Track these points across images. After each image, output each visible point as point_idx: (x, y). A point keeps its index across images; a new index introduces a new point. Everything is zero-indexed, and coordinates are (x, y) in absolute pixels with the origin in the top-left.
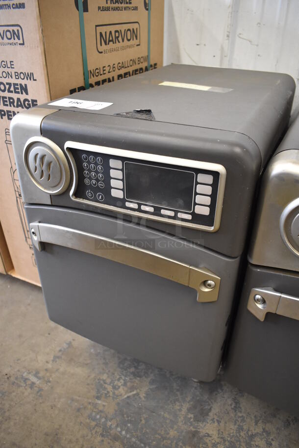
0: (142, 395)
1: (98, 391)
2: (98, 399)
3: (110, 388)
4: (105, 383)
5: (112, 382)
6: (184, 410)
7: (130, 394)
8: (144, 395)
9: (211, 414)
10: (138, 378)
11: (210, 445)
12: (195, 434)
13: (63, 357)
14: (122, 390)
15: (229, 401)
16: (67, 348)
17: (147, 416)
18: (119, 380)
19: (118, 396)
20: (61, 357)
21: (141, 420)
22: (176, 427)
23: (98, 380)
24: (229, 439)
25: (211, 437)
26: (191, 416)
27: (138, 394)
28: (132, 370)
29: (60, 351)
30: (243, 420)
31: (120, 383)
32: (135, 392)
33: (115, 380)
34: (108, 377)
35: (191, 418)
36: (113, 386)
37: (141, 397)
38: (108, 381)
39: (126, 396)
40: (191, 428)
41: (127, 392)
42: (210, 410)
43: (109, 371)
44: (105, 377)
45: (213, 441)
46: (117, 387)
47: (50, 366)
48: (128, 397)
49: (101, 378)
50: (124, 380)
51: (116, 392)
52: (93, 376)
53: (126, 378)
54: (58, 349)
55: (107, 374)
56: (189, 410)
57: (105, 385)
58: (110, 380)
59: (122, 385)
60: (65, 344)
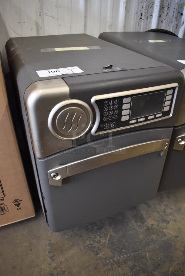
0: (113, 234)
1: (94, 252)
2: (98, 255)
3: (96, 245)
4: (92, 245)
5: (94, 242)
6: (134, 224)
7: (108, 238)
8: (114, 233)
9: (144, 216)
10: (103, 229)
11: (157, 227)
12: (148, 229)
13: (55, 254)
14: (103, 241)
15: (144, 206)
16: (52, 247)
17: (125, 240)
18: (95, 237)
19: (104, 245)
20: (55, 255)
21: (125, 244)
22: (139, 233)
23: (87, 246)
24: (159, 219)
25: (154, 224)
26: (139, 224)
27: (111, 235)
28: (96, 228)
29: (49, 252)
30: (156, 208)
31: (98, 238)
32: (109, 236)
33: (95, 239)
34: (89, 241)
35: (140, 225)
36: (97, 243)
37: (114, 235)
38: (92, 242)
39: (107, 241)
40: (144, 228)
41: (106, 239)
42: (142, 215)
43: (87, 238)
44: (88, 242)
45: (156, 225)
46: (99, 241)
47: (54, 265)
48: (109, 240)
49: (87, 244)
50: (98, 235)
51: (101, 243)
52: (82, 247)
53: (98, 234)
54: (48, 252)
55: (87, 240)
56: (136, 222)
57: (93, 246)
58: (92, 241)
59: (100, 238)
60: (48, 247)
